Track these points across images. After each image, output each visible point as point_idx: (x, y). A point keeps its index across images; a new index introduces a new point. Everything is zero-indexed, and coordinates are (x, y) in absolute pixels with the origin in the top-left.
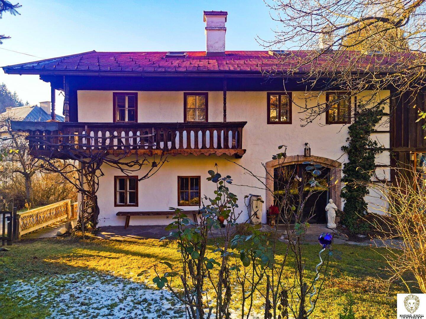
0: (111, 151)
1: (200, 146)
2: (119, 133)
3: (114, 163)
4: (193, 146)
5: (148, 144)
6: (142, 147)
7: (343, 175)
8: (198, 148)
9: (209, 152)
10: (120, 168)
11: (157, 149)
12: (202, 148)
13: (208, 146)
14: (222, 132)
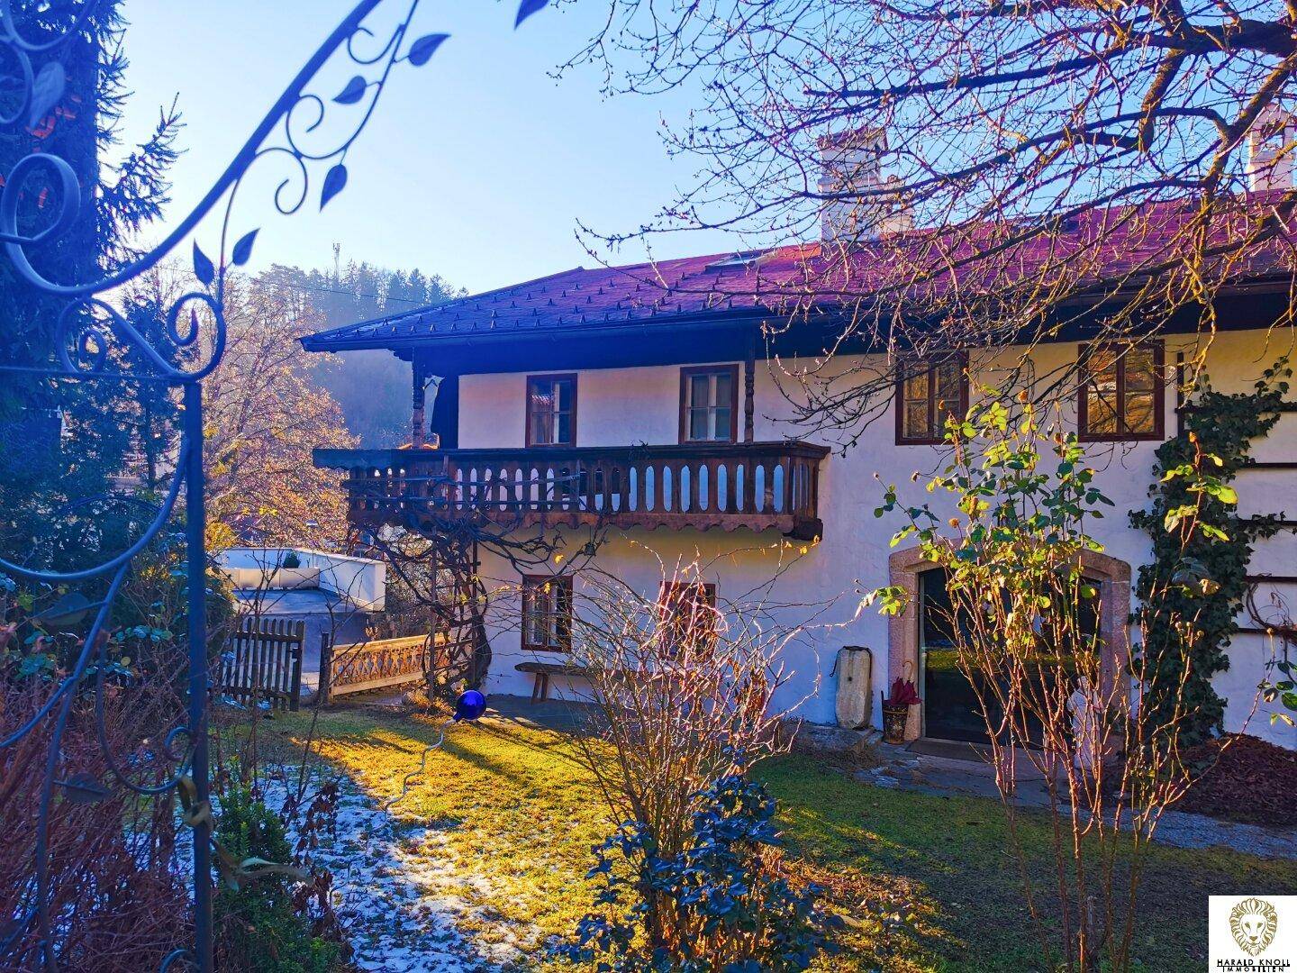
0: (493, 515)
1: (685, 504)
2: (512, 474)
3: (496, 543)
4: (668, 505)
5: (568, 499)
6: (557, 504)
7: (1135, 603)
8: (679, 510)
9: (707, 522)
10: (510, 557)
11: (587, 511)
12: (690, 510)
13: (704, 505)
14: (741, 467)
